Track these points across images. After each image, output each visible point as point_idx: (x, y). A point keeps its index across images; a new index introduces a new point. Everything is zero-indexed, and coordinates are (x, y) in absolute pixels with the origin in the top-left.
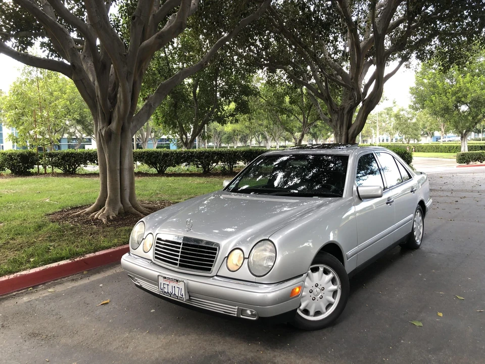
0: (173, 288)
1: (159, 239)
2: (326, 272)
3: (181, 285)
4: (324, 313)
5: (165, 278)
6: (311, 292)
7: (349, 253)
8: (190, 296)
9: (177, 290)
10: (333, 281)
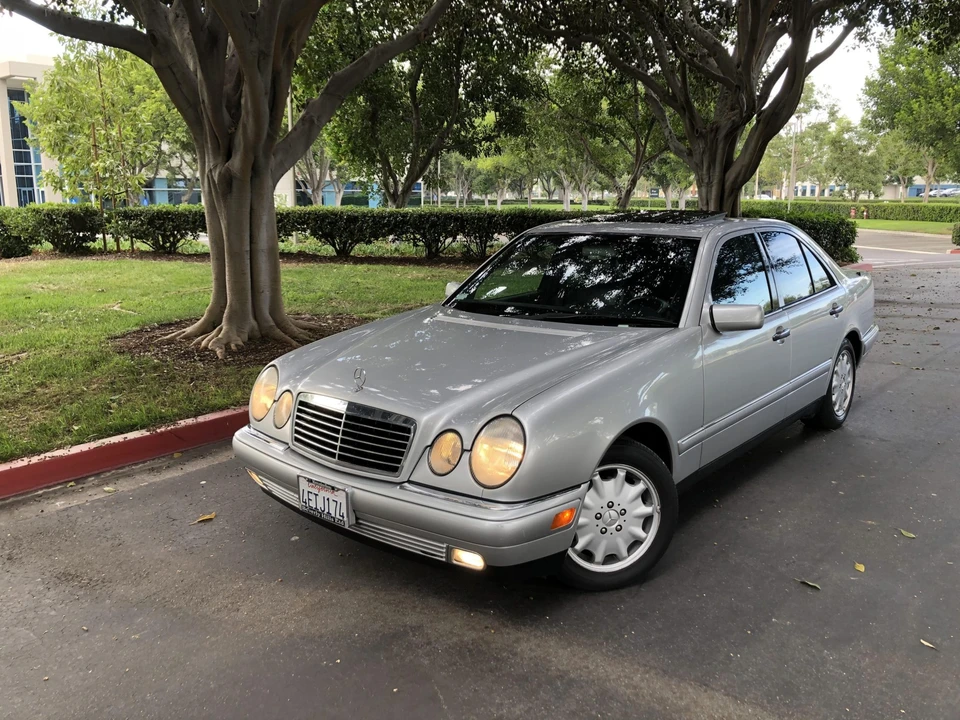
0: (326, 502)
1: (302, 403)
2: (631, 479)
3: (341, 498)
4: (624, 558)
5: (310, 481)
6: (598, 517)
7: (684, 442)
8: (357, 519)
9: (333, 505)
10: (645, 497)
